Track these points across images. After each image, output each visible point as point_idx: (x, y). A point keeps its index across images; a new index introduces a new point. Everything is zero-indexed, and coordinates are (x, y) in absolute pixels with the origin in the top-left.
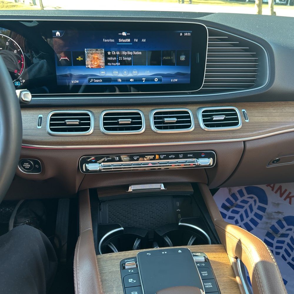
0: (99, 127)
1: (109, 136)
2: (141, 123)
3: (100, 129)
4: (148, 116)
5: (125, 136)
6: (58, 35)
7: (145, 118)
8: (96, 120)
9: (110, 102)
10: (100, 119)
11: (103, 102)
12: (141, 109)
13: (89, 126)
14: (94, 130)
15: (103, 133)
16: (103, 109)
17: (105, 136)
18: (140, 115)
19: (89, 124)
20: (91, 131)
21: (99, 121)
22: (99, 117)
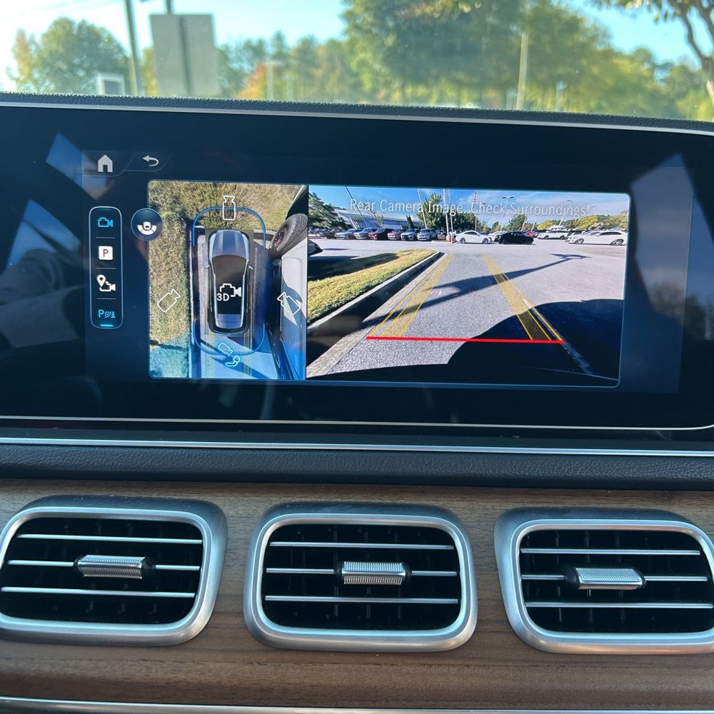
0: (240, 597)
1: (287, 656)
2: (453, 587)
3: (240, 613)
4: (490, 546)
5: (372, 659)
6: (105, 167)
7: (474, 557)
8: (233, 556)
9: (311, 467)
10: (253, 550)
11: (274, 466)
12: (456, 504)
13: (192, 595)
14: (215, 613)
15: (258, 637)
16: (276, 500)
17: (262, 657)
18: (452, 542)
19: (192, 581)
20: (198, 619)
21: (245, 565)
22: (248, 543)
